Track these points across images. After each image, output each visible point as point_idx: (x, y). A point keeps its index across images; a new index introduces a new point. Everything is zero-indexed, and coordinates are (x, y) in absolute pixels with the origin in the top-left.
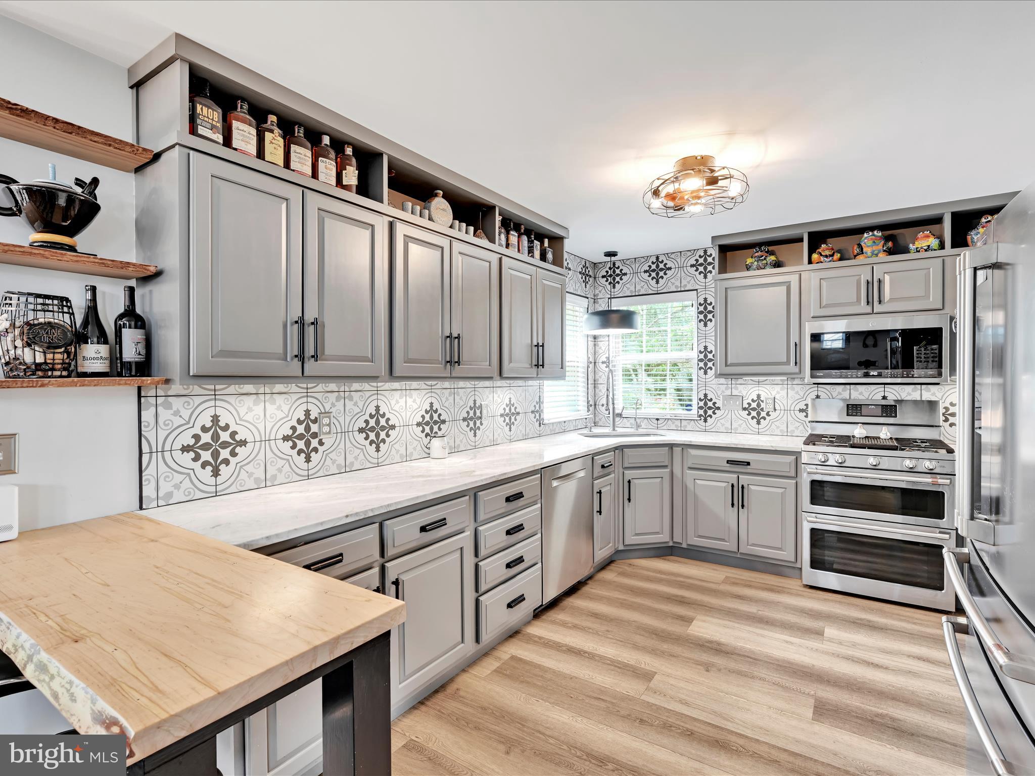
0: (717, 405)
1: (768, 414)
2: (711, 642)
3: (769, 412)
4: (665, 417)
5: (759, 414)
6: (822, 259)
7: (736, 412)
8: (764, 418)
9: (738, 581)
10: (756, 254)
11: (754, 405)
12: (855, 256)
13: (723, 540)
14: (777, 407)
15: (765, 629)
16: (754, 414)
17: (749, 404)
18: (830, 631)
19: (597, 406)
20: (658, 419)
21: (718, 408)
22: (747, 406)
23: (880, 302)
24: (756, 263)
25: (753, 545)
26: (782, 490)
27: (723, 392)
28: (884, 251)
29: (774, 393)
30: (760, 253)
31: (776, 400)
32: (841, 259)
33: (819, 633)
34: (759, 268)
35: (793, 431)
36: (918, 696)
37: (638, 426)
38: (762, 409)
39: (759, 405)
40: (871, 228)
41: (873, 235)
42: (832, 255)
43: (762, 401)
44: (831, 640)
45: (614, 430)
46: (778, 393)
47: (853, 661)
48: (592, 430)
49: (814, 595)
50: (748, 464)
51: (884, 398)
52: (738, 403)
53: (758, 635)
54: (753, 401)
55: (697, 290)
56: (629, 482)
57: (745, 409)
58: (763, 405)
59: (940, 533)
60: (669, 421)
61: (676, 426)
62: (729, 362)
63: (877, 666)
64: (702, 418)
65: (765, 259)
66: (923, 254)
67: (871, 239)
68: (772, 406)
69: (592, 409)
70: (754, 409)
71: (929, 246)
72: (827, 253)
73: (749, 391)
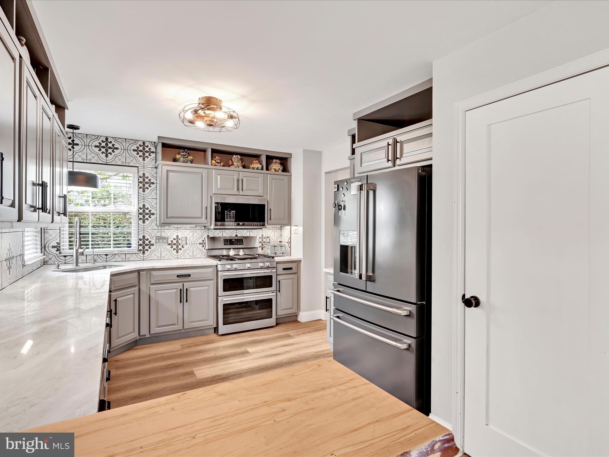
0: (151, 243)
1: (183, 247)
2: (214, 377)
3: (183, 245)
4: (113, 253)
5: (177, 247)
6: (217, 164)
7: (164, 246)
8: (180, 249)
9: (190, 345)
10: (182, 154)
11: (175, 242)
12: (230, 166)
13: (174, 324)
14: (188, 242)
15: (227, 360)
16: (175, 247)
17: (172, 241)
18: (250, 349)
19: (47, 248)
20: (106, 255)
21: (153, 245)
22: (170, 242)
23: (242, 190)
24: (182, 158)
25: (192, 322)
26: (207, 287)
27: (156, 234)
28: (242, 166)
29: (186, 234)
30: (184, 153)
31: (187, 238)
32: (223, 166)
33: (247, 352)
34: (184, 162)
35: (196, 255)
36: (297, 358)
37: (95, 261)
38: (180, 244)
39: (177, 242)
40: (237, 154)
41: (238, 157)
42: (220, 163)
43: (180, 239)
44: (254, 353)
45: (77, 265)
46: (188, 234)
47: (269, 356)
48: (59, 267)
49: (227, 338)
50: (190, 275)
51: (236, 236)
52: (165, 241)
53: (228, 364)
54: (174, 239)
55: (138, 167)
56: (116, 301)
57: (169, 244)
58: (180, 242)
59: (272, 293)
60: (117, 256)
61: (122, 258)
62: (169, 216)
63: (277, 355)
64: (142, 252)
65: (187, 157)
66: (255, 171)
67: (237, 159)
68: (185, 242)
69: (43, 250)
70: (175, 244)
71: (258, 167)
72: (218, 161)
73: (171, 233)
